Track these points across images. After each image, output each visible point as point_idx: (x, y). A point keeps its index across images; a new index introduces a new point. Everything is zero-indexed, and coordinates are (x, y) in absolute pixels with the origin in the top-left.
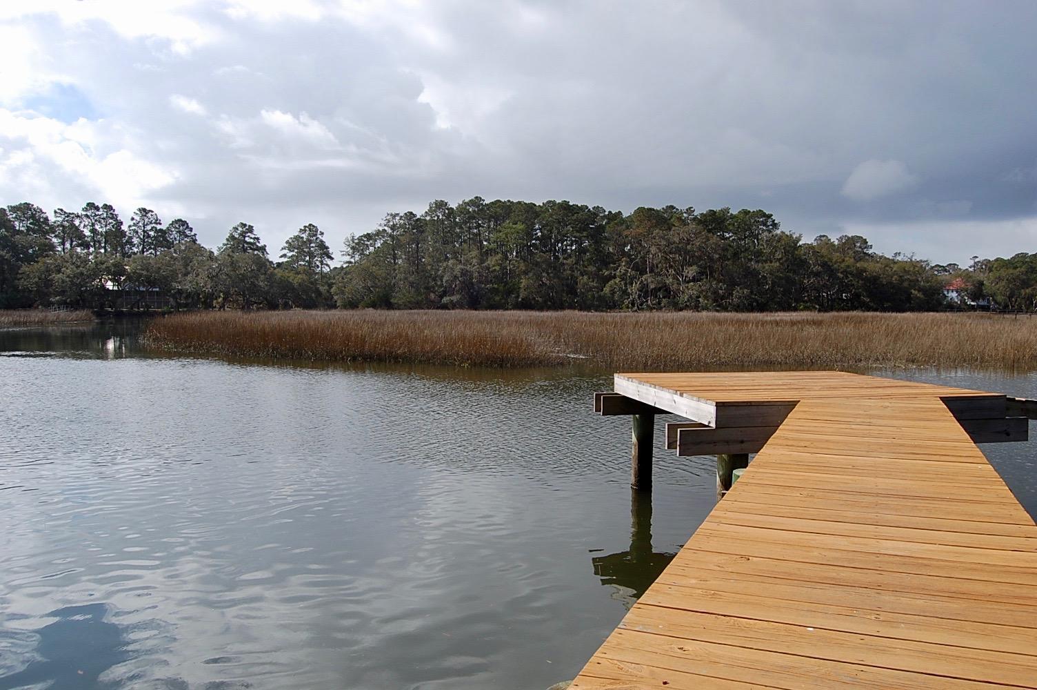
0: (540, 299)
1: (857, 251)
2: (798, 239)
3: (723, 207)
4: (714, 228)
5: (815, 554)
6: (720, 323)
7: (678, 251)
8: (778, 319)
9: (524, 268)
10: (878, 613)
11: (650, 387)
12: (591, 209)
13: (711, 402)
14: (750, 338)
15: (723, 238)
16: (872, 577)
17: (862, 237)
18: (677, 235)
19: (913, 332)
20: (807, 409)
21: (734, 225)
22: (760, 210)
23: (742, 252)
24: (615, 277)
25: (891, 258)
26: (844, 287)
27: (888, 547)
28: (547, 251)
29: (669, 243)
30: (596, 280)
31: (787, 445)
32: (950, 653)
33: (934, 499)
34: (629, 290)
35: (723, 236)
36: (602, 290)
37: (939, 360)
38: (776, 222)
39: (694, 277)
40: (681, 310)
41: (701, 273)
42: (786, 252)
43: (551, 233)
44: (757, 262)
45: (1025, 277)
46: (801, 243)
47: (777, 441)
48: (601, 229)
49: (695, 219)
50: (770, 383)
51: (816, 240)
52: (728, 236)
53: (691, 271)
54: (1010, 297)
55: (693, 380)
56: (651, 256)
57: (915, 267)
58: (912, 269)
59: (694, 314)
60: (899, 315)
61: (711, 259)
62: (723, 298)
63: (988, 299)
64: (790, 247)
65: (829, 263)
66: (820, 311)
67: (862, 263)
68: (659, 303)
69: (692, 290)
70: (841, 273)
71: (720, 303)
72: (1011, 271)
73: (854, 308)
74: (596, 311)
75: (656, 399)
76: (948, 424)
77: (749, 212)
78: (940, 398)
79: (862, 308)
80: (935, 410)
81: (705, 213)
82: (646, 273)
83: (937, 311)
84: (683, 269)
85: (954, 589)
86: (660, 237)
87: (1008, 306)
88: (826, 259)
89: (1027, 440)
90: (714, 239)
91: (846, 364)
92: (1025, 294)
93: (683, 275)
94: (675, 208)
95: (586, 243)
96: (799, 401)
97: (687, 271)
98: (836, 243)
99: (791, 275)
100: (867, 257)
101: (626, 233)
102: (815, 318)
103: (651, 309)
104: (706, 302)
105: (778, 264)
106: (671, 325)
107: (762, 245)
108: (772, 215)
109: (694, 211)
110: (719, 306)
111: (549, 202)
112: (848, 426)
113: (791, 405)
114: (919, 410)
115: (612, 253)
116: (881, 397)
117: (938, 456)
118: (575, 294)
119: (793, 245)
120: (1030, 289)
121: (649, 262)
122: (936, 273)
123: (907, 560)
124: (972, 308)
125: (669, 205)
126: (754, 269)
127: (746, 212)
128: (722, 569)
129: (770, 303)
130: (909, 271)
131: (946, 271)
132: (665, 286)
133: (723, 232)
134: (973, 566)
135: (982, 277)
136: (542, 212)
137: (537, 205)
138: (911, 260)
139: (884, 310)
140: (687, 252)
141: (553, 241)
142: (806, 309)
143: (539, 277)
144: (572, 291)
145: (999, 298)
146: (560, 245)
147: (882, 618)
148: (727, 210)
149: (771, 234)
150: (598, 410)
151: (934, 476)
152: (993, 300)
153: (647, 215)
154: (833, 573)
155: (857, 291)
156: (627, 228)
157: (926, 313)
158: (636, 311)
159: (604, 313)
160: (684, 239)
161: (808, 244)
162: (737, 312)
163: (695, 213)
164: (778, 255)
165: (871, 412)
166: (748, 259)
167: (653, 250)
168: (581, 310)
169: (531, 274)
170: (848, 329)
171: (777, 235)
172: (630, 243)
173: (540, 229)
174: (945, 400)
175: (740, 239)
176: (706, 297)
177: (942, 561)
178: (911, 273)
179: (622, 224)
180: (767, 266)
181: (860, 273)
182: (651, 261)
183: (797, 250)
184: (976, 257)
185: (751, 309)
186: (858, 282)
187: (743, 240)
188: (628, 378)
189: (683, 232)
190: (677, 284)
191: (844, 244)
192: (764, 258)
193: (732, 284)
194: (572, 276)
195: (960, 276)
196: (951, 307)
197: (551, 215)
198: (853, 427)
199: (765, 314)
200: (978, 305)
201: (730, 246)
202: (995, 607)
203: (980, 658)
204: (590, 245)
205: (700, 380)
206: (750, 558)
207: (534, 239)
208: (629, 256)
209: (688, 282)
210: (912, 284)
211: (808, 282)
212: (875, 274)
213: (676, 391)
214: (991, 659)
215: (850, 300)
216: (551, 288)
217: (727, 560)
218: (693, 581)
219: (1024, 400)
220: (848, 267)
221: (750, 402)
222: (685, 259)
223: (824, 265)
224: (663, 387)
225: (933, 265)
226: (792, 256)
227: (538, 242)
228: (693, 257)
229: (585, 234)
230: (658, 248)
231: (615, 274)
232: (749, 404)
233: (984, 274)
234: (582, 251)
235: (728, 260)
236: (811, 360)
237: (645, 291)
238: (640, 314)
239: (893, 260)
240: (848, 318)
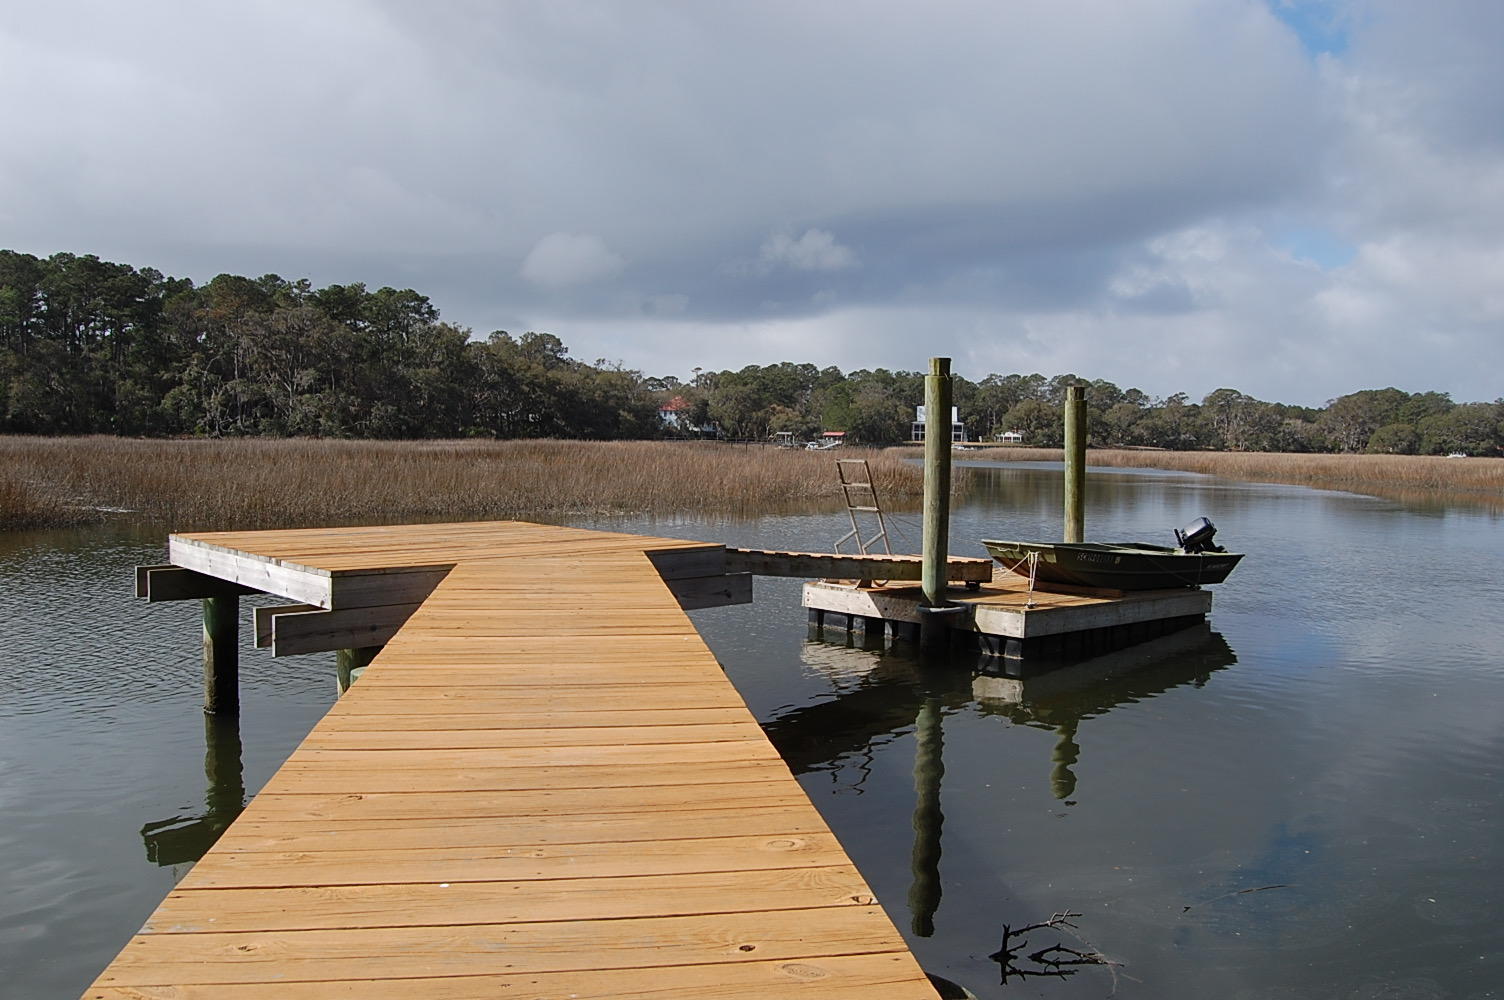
0: (47, 418)
1: (549, 356)
2: (467, 335)
3: (355, 282)
4: (341, 313)
5: (460, 777)
6: (350, 455)
7: (285, 345)
8: (438, 449)
9: (15, 364)
10: (541, 847)
11: (229, 553)
12: (139, 273)
13: (323, 571)
14: (396, 477)
15: (356, 329)
16: (536, 800)
17: (554, 337)
18: (283, 321)
19: (622, 467)
20: (466, 576)
21: (371, 310)
22: (411, 291)
23: (384, 350)
24: (180, 383)
25: (593, 366)
26: (531, 406)
27: (560, 756)
28: (58, 337)
29: (272, 333)
30: (147, 387)
31: (432, 628)
32: (631, 886)
33: (625, 685)
34: (205, 404)
35: (356, 326)
36: (160, 403)
37: (653, 504)
38: (433, 308)
39: (310, 386)
40: (291, 435)
41: (321, 381)
42: (449, 353)
43: (66, 306)
44: (407, 366)
45: (756, 396)
46: (469, 341)
47: (419, 623)
48: (155, 305)
49: (312, 297)
50: (414, 540)
51: (490, 337)
52: (362, 325)
53: (306, 377)
54: (740, 422)
55: (299, 540)
56: (241, 352)
57: (623, 379)
58: (619, 382)
59: (311, 442)
60: (604, 444)
61: (337, 360)
62: (356, 418)
63: (714, 424)
64: (455, 345)
65: (509, 371)
66: (497, 438)
67: (555, 371)
68: (256, 425)
69: (309, 405)
70: (527, 385)
71: (352, 426)
72: (740, 388)
73: (545, 435)
74: (149, 436)
75: (238, 572)
76: (652, 586)
77: (395, 291)
78: (645, 552)
79: (555, 434)
80: (637, 569)
81: (327, 289)
82: (234, 378)
83: (652, 439)
84: (293, 373)
85: (641, 802)
86: (256, 323)
87: (737, 433)
88: (506, 365)
89: (751, 602)
90: (341, 330)
91: (532, 513)
92: (757, 418)
93: (293, 383)
94: (278, 279)
95: (130, 327)
96: (455, 565)
97: (299, 376)
98: (519, 342)
99: (456, 386)
100: (561, 365)
101: (199, 313)
102: (491, 448)
103: (242, 434)
104: (330, 423)
105: (437, 370)
106: (274, 458)
107: (414, 341)
108: (428, 299)
109: (310, 285)
110: (350, 430)
111: (62, 255)
112: (521, 596)
113: (444, 570)
114: (617, 569)
115: (175, 345)
116: (569, 554)
117: (635, 629)
118: (112, 410)
119: (458, 342)
120: (762, 411)
121: (238, 361)
122: (650, 388)
123: (584, 770)
124: (695, 435)
125: (270, 274)
126: (403, 377)
127: (390, 292)
128: (319, 818)
129: (426, 426)
130: (616, 385)
131: (662, 385)
132: (265, 399)
133: (355, 320)
134: (668, 767)
135: (706, 395)
136: (50, 271)
137: (39, 259)
138: (619, 370)
139: (585, 437)
140: (299, 348)
141: (69, 320)
142: (479, 435)
143: (44, 380)
144: (106, 402)
145: (727, 423)
146: (82, 328)
147: (545, 854)
148: (361, 287)
149: (426, 327)
150: (142, 593)
151: (627, 655)
152: (720, 424)
153: (231, 286)
154: (482, 801)
155: (548, 410)
156: (201, 305)
157: (638, 442)
158: (216, 437)
159: (164, 441)
160: (293, 328)
161: (480, 343)
162: (377, 438)
163: (312, 289)
164: (438, 357)
165: (556, 575)
166: (394, 361)
167: (245, 341)
168: (121, 435)
169: (28, 375)
170: (536, 464)
171: (435, 328)
172: (206, 329)
173: (45, 300)
174: (649, 554)
175: (380, 331)
176: (330, 417)
177: (630, 766)
178: (619, 387)
179: (192, 299)
180: (421, 372)
181: (552, 385)
182: (240, 359)
183: (465, 351)
184: (700, 369)
185: (398, 435)
186: (549, 398)
187: (385, 332)
188: (194, 540)
189: (293, 316)
190: (284, 395)
191: (530, 344)
192: (417, 361)
193: (370, 398)
194: (105, 379)
195: (680, 393)
196: (669, 434)
197: (65, 277)
198: (528, 596)
199: (418, 442)
200: (702, 431)
201: (366, 340)
202: (691, 817)
203: (667, 885)
204: (137, 331)
205: (310, 539)
206: (363, 796)
207: (34, 316)
208: (205, 350)
209: (302, 394)
210: (620, 402)
211: (481, 397)
212: (571, 387)
213: (270, 557)
214: (681, 885)
215: (540, 423)
216: (68, 397)
217: (327, 803)
218: (272, 842)
219: (748, 550)
220: (536, 376)
221: (384, 569)
222: (296, 358)
223: (503, 372)
224: (249, 552)
225: (647, 378)
226: (458, 359)
227: (41, 321)
228: (308, 355)
229: (127, 311)
230: (253, 340)
231: (180, 379)
232: (382, 572)
233: (709, 391)
234: (122, 339)
235: (363, 361)
236: (484, 508)
237: (231, 407)
238: (224, 442)
239: (596, 369)
240: (535, 447)
